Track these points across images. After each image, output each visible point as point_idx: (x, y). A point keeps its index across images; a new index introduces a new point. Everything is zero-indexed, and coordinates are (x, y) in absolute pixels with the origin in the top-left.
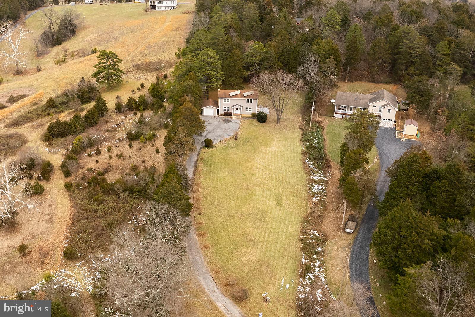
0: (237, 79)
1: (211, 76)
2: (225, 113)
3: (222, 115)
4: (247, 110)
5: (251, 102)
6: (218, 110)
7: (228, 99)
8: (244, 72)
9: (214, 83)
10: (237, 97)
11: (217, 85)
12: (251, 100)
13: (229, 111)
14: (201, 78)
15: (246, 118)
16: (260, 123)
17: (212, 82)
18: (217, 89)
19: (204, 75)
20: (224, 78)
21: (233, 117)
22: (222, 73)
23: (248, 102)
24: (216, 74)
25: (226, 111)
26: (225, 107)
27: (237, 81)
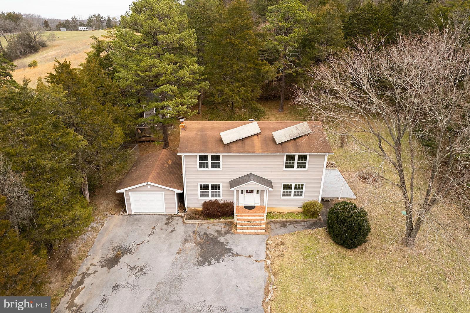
0: (244, 85)
1: (158, 76)
2: (206, 205)
3: (195, 215)
4: (286, 194)
5: (302, 165)
6: (181, 197)
7: (216, 158)
8: (265, 64)
9: (171, 98)
10: (247, 148)
11: (182, 104)
12: (303, 158)
13: (221, 199)
14: (128, 83)
15: (284, 225)
16: (342, 250)
17: (164, 96)
18: (177, 118)
19: (138, 75)
20: (205, 85)
21: (236, 220)
22: (196, 66)
23: (289, 164)
24: (175, 71)
25: (210, 198)
26: (204, 187)
27: (246, 91)
